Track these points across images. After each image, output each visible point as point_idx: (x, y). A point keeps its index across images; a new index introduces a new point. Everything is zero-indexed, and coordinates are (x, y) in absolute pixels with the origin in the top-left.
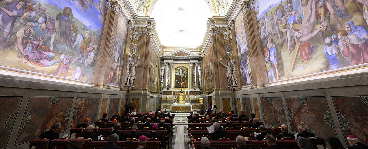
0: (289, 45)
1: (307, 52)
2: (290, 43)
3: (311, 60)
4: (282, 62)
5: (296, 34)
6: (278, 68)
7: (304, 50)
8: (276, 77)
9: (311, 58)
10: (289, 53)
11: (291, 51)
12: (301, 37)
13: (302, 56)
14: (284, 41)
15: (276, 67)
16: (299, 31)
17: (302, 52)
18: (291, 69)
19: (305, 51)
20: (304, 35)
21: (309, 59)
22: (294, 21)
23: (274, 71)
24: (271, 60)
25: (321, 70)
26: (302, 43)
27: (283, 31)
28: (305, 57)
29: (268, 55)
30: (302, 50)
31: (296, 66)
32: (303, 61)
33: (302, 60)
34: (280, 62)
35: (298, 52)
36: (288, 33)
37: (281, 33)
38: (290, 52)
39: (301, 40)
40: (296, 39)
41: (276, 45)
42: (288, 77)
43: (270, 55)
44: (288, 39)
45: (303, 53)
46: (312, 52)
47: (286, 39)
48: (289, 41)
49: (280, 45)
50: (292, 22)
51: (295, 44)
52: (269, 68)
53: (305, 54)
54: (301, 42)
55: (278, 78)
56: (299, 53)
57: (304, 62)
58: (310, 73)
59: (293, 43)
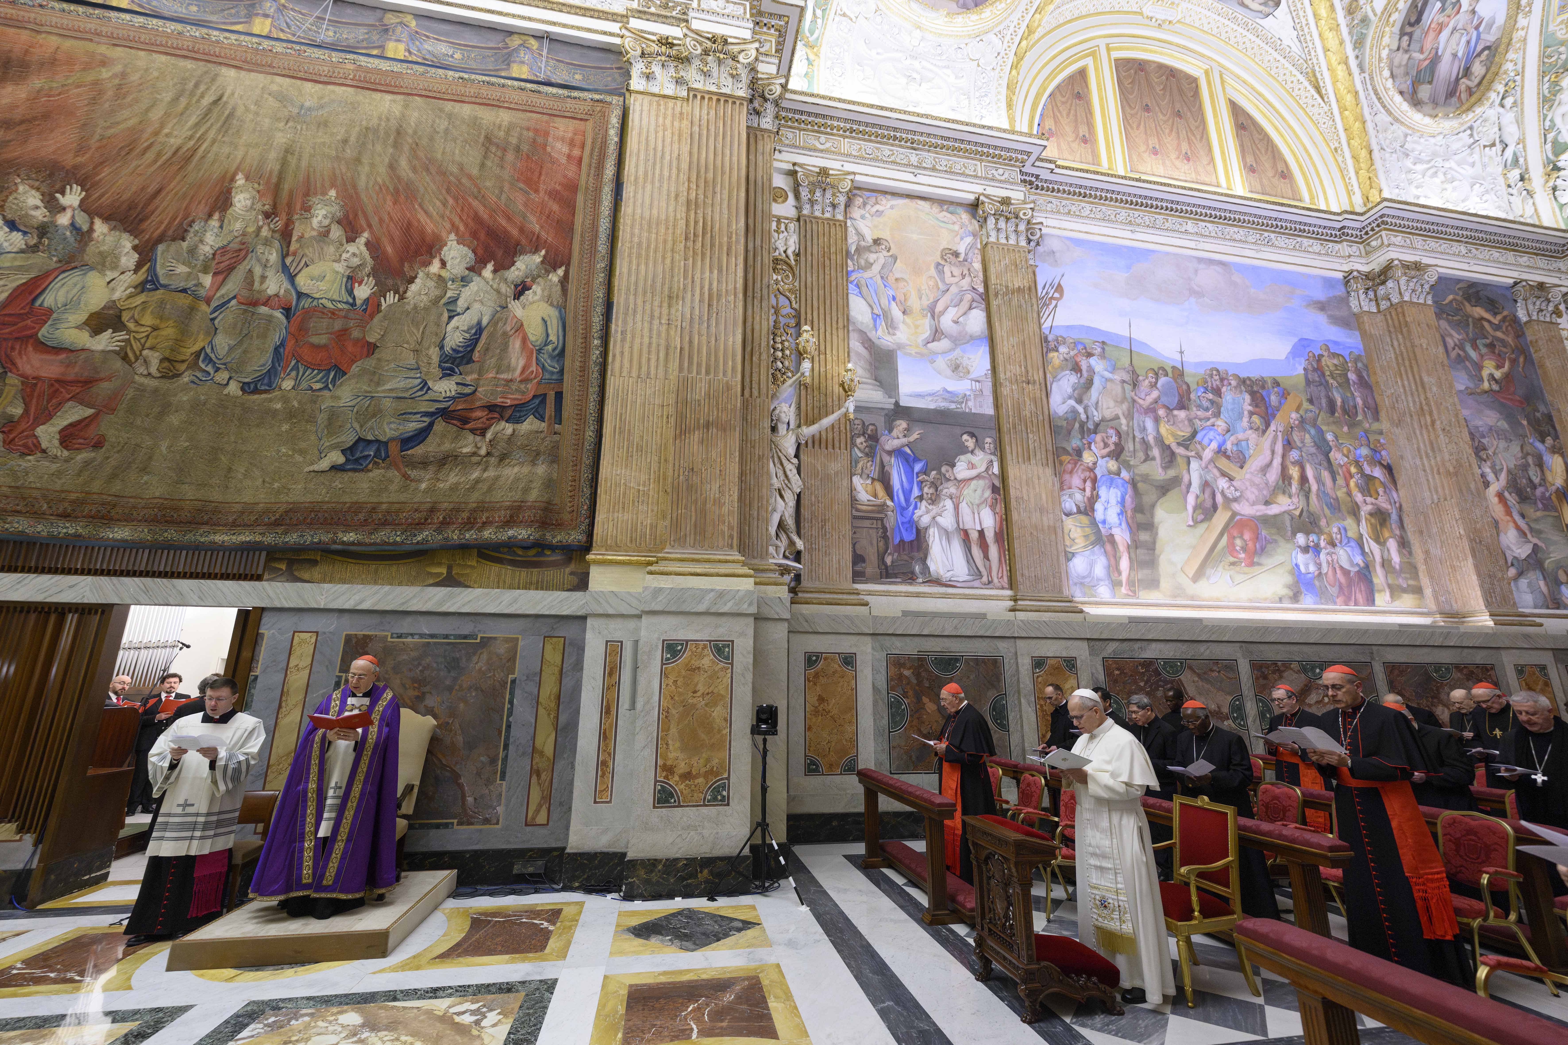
0: (1191, 500)
1: (1250, 544)
2: (1197, 497)
3: (1256, 570)
4: (1154, 543)
5: (1222, 483)
6: (1133, 556)
7: (1241, 537)
8: (1115, 584)
9: (1259, 564)
10: (1190, 526)
11: (1196, 522)
12: (1236, 500)
13: (1231, 548)
14: (1176, 481)
15: (1122, 547)
16: (1234, 483)
17: (1234, 538)
18: (1191, 571)
19: (1245, 541)
20: (1247, 500)
21: (1252, 564)
22: (1220, 447)
23: (1108, 559)
24: (1099, 515)
25: (1281, 600)
26: (1238, 517)
27: (1180, 451)
28: (1243, 555)
29: (1084, 490)
30: (1235, 534)
31: (1209, 571)
32: (1233, 564)
33: (1232, 559)
34: (1144, 536)
35: (1221, 534)
36: (1194, 465)
37: (1168, 452)
38: (1191, 523)
39: (1236, 506)
40: (1219, 499)
41: (1138, 478)
42: (1175, 597)
43: (1098, 497)
44: (1190, 484)
45: (1238, 542)
46: (1263, 549)
47: (1186, 479)
48: (1195, 488)
49: (1157, 487)
50: (1214, 445)
51: (1215, 507)
52: (1080, 542)
53: (1244, 549)
54: (1234, 514)
55: (1124, 590)
56: (1225, 538)
57: (1238, 569)
58: (1250, 601)
59: (1208, 503)
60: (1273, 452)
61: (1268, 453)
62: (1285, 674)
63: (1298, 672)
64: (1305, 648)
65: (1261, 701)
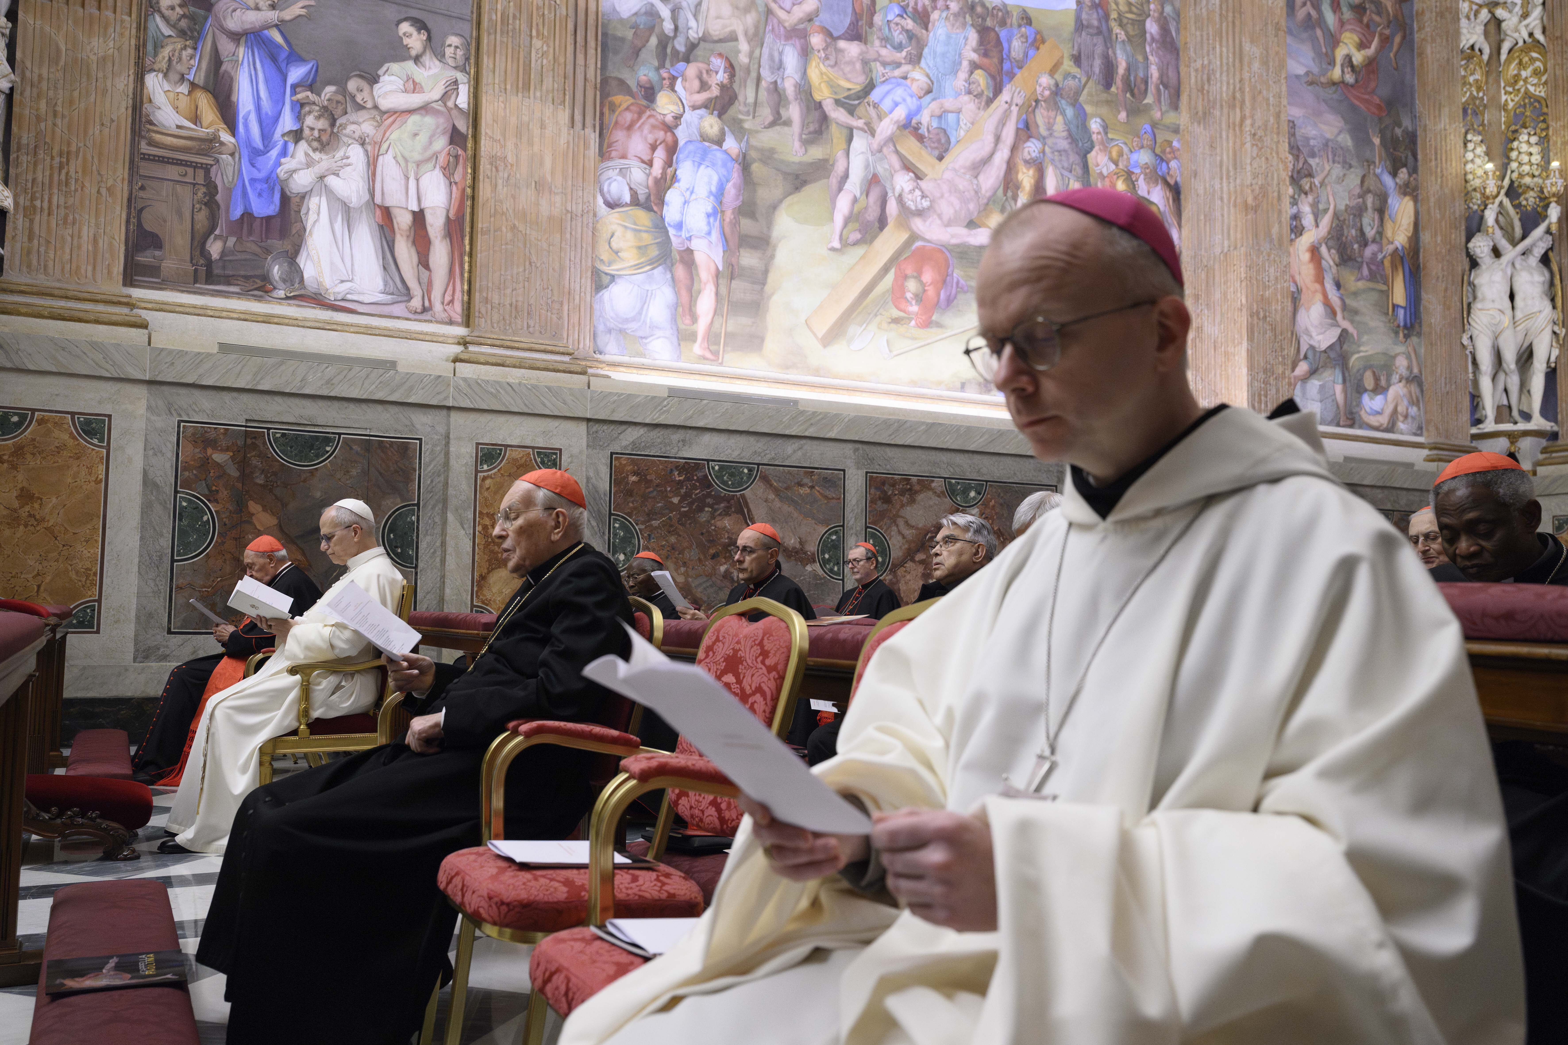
0: (843, 205)
1: (931, 291)
2: (855, 200)
3: (933, 333)
4: (766, 272)
5: (903, 182)
6: (723, 290)
7: (918, 277)
8: (685, 337)
9: (939, 325)
10: (833, 249)
11: (846, 244)
12: (920, 213)
13: (897, 294)
14: (822, 168)
15: (705, 274)
16: (923, 184)
17: (906, 277)
18: (822, 327)
19: (923, 285)
20: (940, 216)
21: (927, 324)
22: (909, 117)
23: (677, 293)
24: (671, 213)
25: (963, 386)
26: (919, 244)
27: (838, 115)
28: (914, 308)
29: (650, 163)
30: (909, 272)
31: (853, 329)
32: (896, 321)
33: (896, 313)
34: (749, 259)
35: (885, 270)
36: (859, 143)
37: (816, 114)
38: (836, 244)
39: (918, 224)
40: (892, 207)
41: (753, 154)
42: (787, 367)
43: (674, 178)
44: (846, 176)
45: (912, 286)
46: (949, 301)
47: (840, 167)
48: (854, 184)
49: (786, 175)
50: (900, 113)
51: (882, 222)
52: (630, 257)
53: (919, 298)
54: (914, 237)
55: (697, 348)
56: (890, 277)
57: (902, 329)
58: (914, 383)
59: (872, 214)
60: (998, 139)
61: (990, 139)
62: (920, 497)
63: (940, 495)
64: (959, 459)
65: (873, 536)
